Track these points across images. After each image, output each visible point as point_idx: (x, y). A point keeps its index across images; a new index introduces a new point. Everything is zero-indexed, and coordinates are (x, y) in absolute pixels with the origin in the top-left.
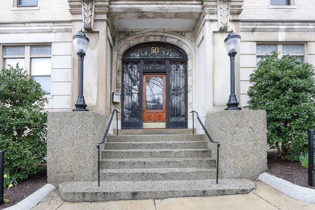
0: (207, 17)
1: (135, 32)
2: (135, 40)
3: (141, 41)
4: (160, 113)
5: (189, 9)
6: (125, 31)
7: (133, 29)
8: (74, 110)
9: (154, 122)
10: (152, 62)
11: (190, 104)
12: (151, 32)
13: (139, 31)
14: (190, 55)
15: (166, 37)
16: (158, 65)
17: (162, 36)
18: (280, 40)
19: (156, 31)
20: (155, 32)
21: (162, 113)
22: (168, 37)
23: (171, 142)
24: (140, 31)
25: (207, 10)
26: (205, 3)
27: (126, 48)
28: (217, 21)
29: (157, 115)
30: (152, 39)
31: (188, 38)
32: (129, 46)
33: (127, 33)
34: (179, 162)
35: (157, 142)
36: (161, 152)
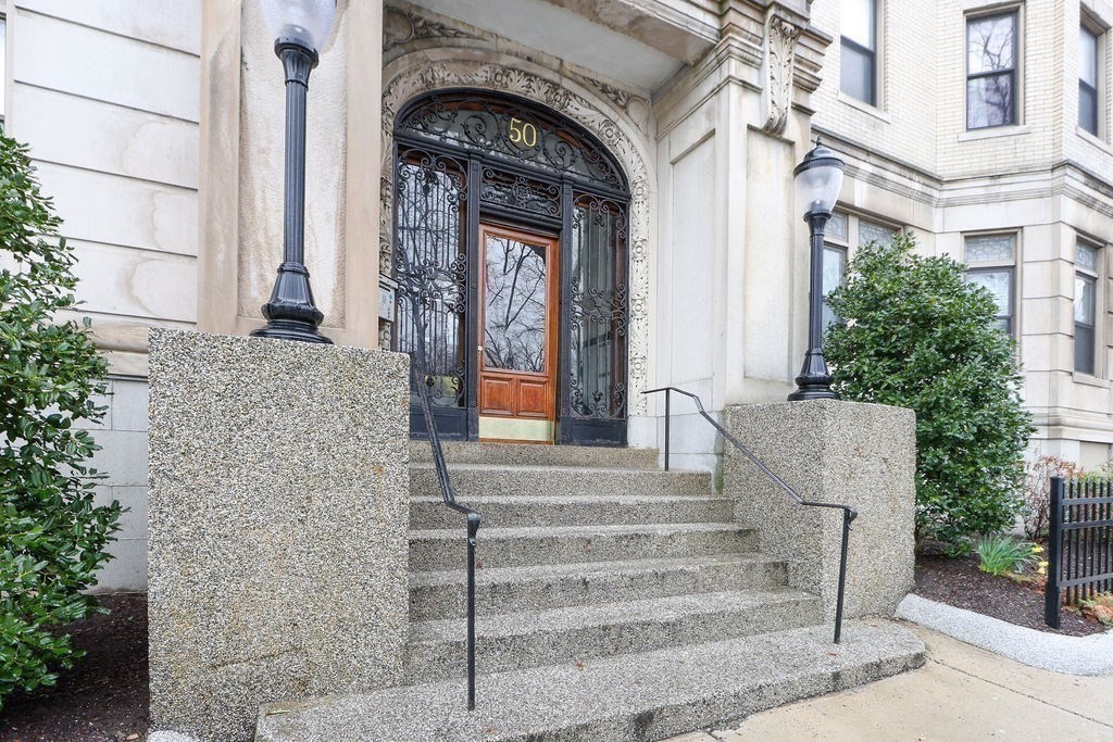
0: (734, 68)
1: (455, 35)
2: (454, 66)
3: (477, 79)
4: (534, 382)
5: (681, 19)
6: (416, 13)
7: (448, 18)
8: (261, 333)
9: (512, 416)
10: (513, 177)
11: (639, 361)
12: (517, 55)
13: (469, 36)
14: (639, 185)
15: (568, 93)
16: (536, 197)
17: (555, 86)
18: (857, 205)
19: (534, 57)
20: (529, 59)
21: (539, 383)
22: (575, 96)
23: (631, 500)
24: (474, 38)
25: (736, 44)
26: (732, 17)
27: (413, 89)
28: (757, 90)
29: (527, 392)
30: (516, 86)
31: (636, 120)
32: (428, 84)
33: (420, 24)
34: (692, 575)
35: (573, 498)
36: (619, 539)
